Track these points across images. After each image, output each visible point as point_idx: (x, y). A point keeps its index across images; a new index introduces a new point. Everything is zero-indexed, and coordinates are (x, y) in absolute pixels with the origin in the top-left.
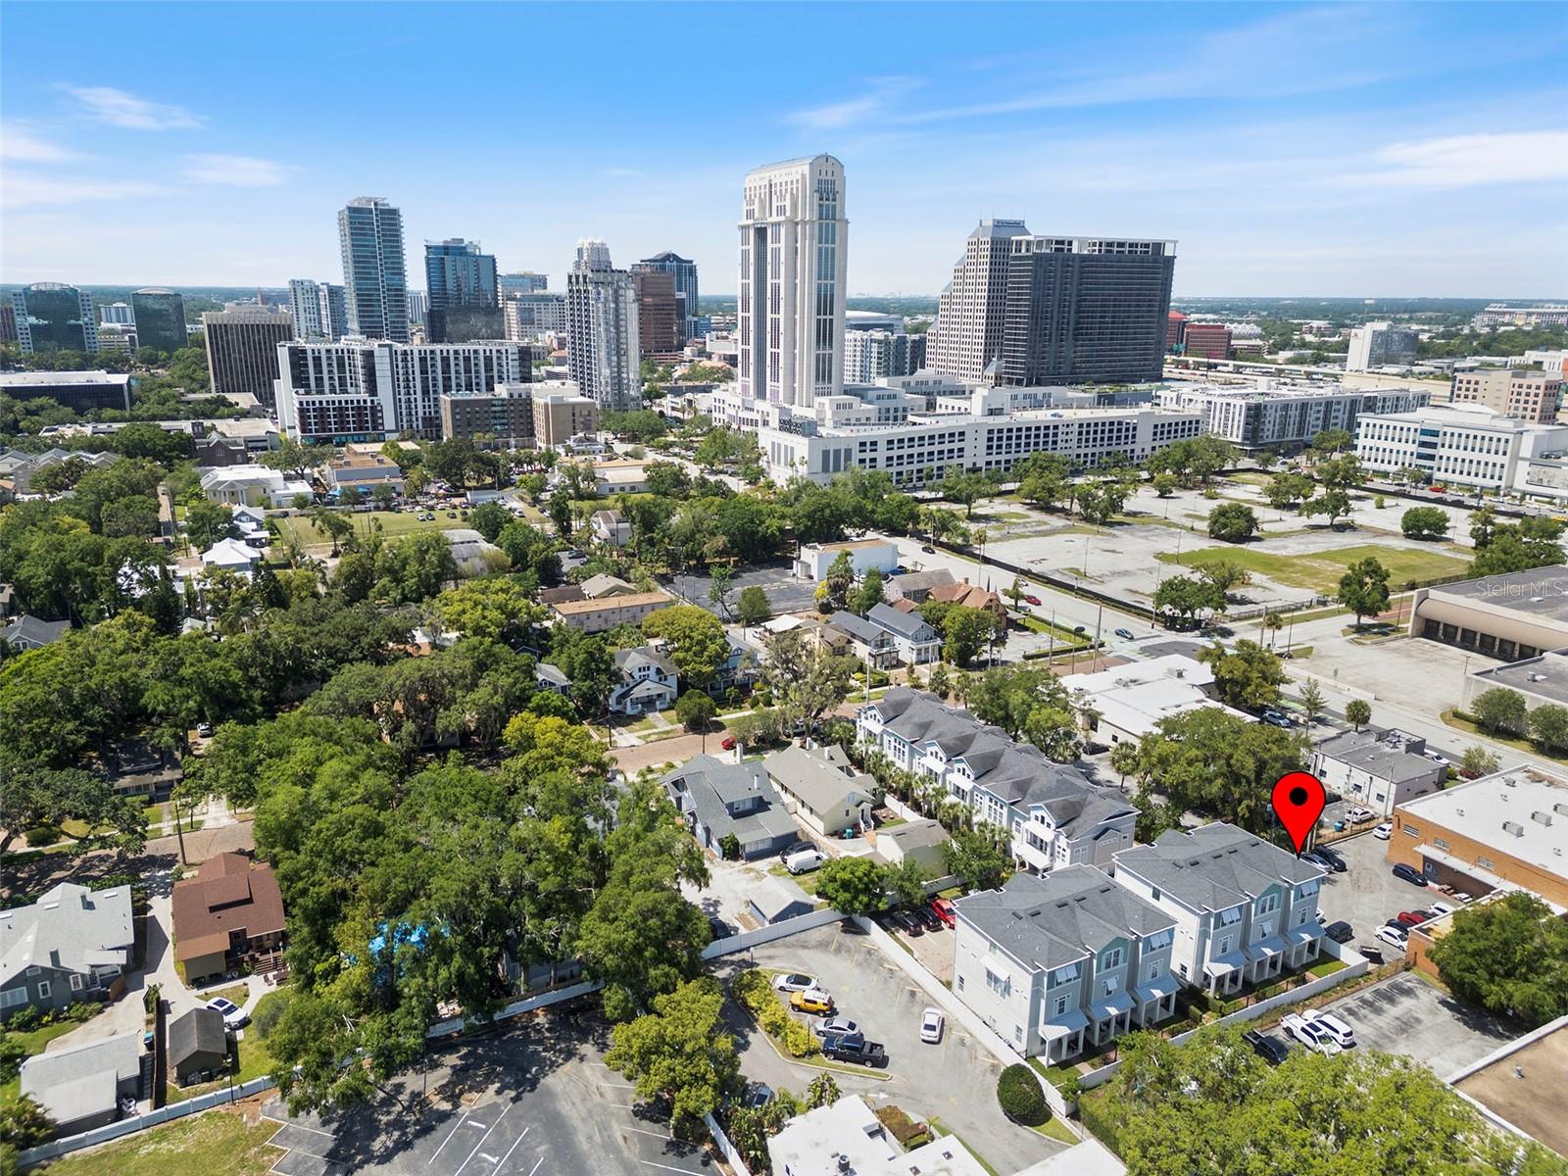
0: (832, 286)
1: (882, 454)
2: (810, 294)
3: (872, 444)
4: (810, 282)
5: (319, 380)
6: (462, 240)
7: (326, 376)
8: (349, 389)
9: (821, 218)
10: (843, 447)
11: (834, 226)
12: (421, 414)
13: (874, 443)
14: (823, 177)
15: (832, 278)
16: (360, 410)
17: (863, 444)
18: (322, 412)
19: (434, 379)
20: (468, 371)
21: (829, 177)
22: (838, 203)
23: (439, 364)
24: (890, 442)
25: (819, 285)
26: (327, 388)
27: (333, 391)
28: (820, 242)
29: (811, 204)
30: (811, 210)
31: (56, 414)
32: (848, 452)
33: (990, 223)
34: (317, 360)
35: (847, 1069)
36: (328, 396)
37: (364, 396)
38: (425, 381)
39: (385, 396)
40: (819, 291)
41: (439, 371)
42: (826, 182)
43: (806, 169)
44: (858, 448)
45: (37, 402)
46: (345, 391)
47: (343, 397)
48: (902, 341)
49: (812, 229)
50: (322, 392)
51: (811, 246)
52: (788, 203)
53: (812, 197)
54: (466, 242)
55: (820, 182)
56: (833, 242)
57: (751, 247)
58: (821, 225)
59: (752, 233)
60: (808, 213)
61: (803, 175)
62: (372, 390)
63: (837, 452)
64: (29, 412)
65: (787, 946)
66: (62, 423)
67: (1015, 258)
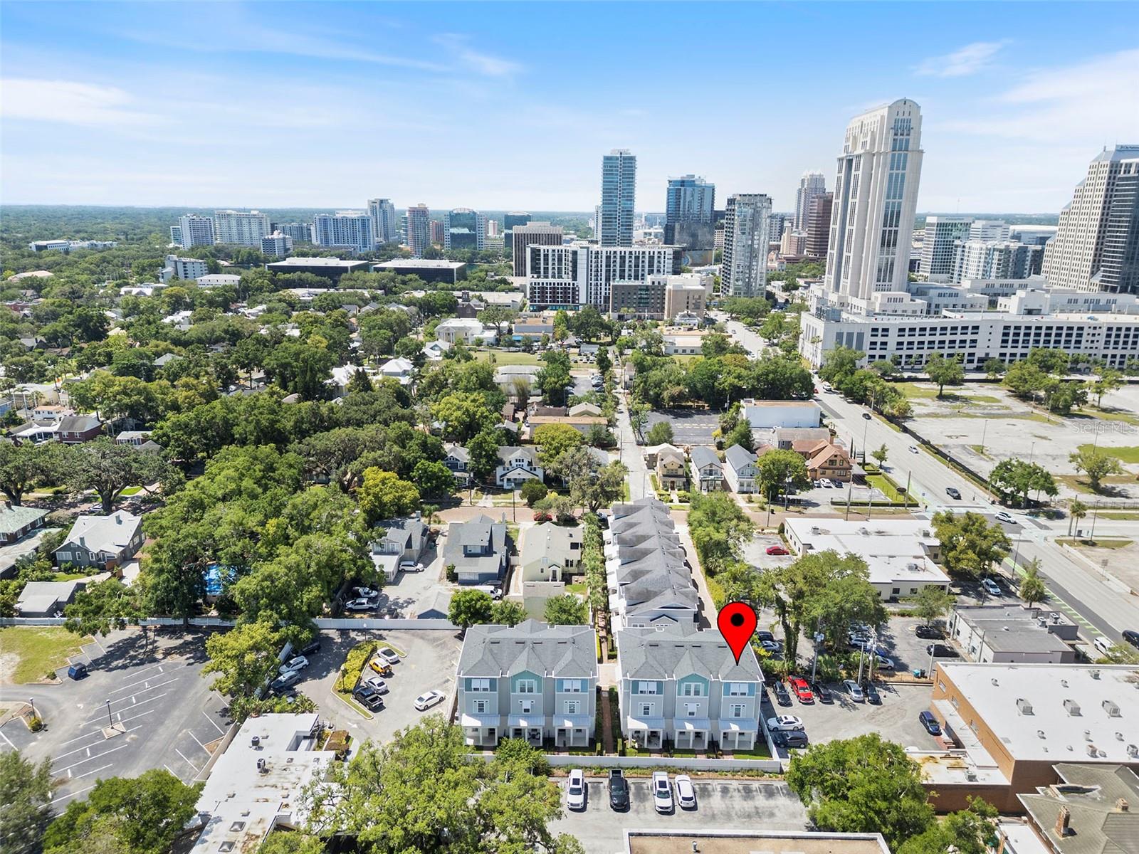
0: (900, 204)
1: (892, 339)
2: (879, 211)
3: (884, 330)
4: (880, 201)
5: (546, 269)
6: (693, 176)
7: (550, 267)
8: (563, 275)
9: (894, 150)
10: (856, 331)
11: (906, 156)
12: (603, 294)
13: (886, 330)
14: (901, 116)
15: (900, 197)
16: (565, 290)
17: (875, 330)
18: (543, 289)
19: (614, 271)
20: (637, 266)
21: (906, 116)
22: (911, 138)
23: (618, 261)
24: (902, 330)
25: (887, 204)
26: (550, 275)
27: (553, 277)
28: (892, 168)
29: (887, 139)
30: (886, 144)
31: (415, 284)
32: (861, 336)
33: (1113, 149)
34: (546, 256)
35: (355, 706)
36: (550, 280)
37: (570, 281)
38: (608, 271)
39: (581, 282)
40: (887, 208)
41: (618, 265)
42: (903, 121)
43: (885, 112)
44: (870, 333)
45: (410, 276)
46: (561, 277)
47: (560, 281)
48: (1023, 251)
49: (885, 159)
50: (547, 277)
51: (883, 172)
52: (868, 139)
53: (888, 133)
54: (696, 177)
55: (896, 121)
56: (904, 168)
57: (843, 175)
58: (893, 156)
59: (845, 162)
60: (884, 146)
61: (882, 117)
62: (575, 278)
63: (850, 335)
64: (404, 283)
65: (413, 635)
66: (416, 289)
67: (1121, 179)
